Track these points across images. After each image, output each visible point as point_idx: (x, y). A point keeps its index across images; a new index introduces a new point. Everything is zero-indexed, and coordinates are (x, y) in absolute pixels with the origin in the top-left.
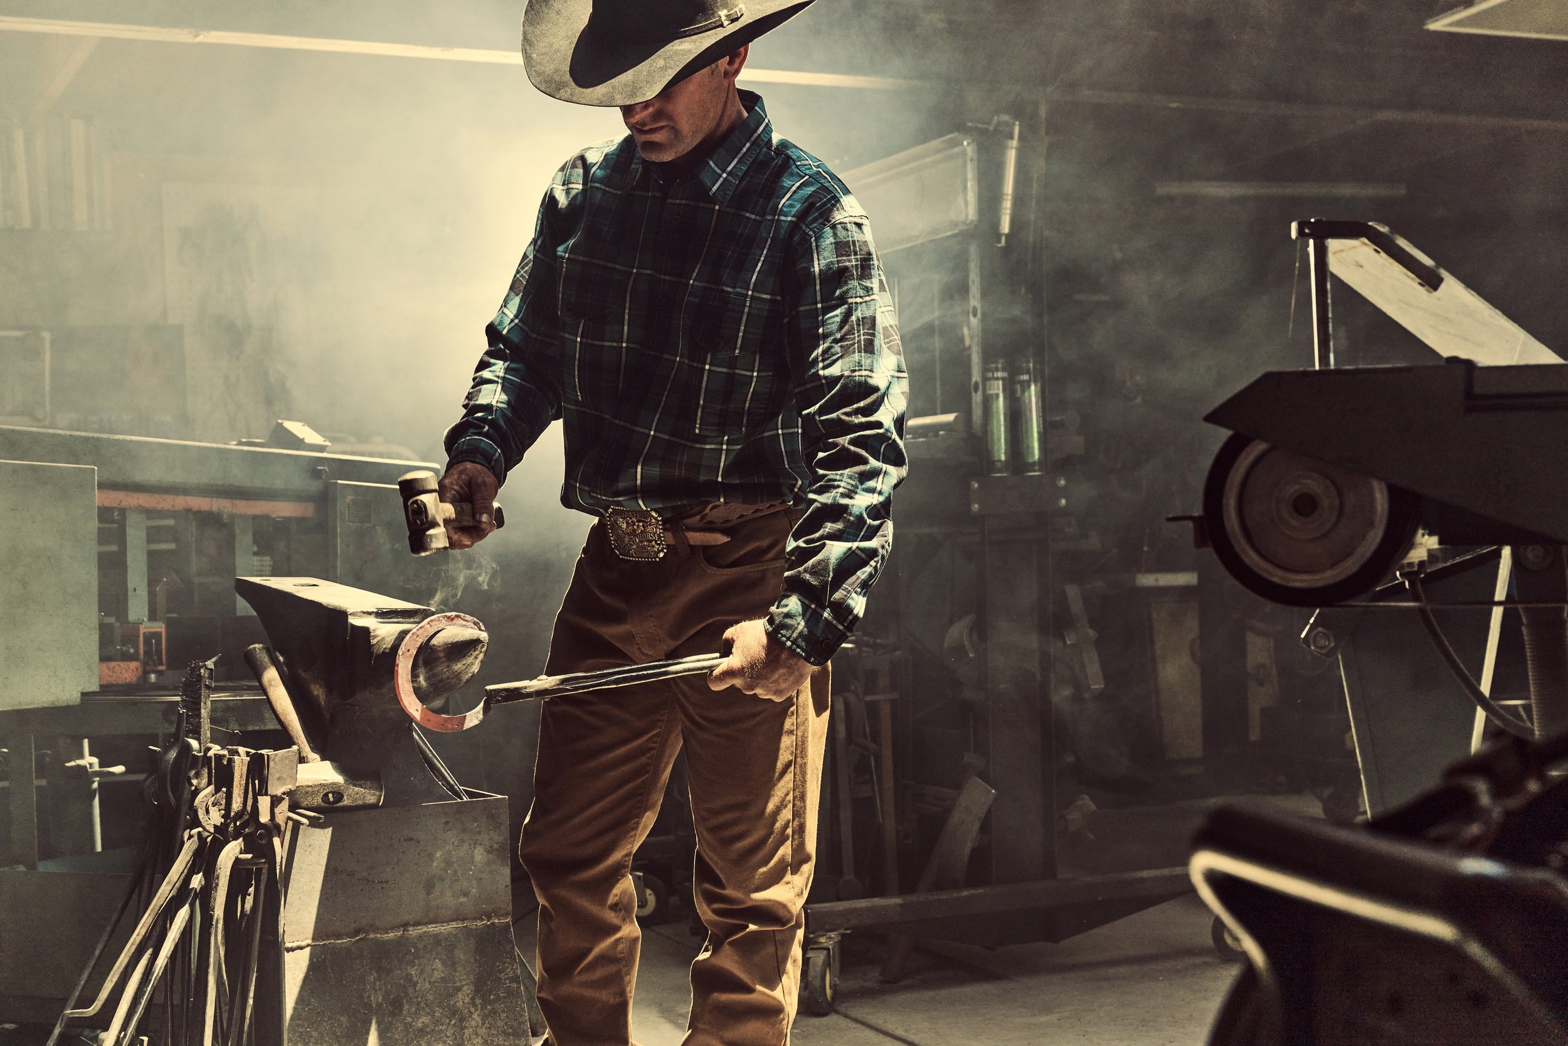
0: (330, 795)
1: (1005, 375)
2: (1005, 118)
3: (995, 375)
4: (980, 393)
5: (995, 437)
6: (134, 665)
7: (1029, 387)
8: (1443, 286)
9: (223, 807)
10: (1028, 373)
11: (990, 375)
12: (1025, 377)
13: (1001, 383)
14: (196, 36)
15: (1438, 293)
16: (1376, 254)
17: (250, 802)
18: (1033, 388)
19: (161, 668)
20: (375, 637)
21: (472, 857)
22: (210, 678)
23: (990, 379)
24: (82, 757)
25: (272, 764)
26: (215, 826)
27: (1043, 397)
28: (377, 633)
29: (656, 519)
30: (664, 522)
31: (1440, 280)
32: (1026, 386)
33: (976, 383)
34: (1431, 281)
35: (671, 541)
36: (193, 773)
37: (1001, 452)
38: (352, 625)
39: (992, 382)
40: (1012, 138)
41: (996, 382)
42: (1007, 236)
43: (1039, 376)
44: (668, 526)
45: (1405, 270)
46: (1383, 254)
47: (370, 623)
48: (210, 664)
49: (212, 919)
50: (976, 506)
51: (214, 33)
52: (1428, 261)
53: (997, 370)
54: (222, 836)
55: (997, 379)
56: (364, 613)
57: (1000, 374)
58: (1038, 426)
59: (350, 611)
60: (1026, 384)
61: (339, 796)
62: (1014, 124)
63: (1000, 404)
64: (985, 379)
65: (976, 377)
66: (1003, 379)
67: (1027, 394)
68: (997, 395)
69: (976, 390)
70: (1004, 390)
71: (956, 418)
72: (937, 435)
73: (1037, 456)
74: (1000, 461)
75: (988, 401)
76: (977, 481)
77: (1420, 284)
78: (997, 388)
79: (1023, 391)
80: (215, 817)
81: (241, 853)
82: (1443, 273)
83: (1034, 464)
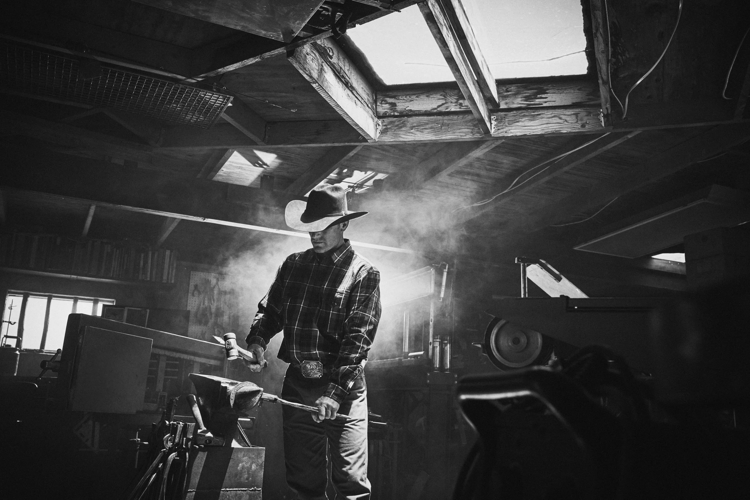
0: (208, 441)
1: (440, 340)
2: (444, 263)
3: (437, 340)
4: (432, 345)
5: (436, 359)
6: (155, 405)
7: (447, 345)
8: (562, 281)
9: (172, 442)
10: (447, 340)
11: (435, 340)
12: (446, 342)
13: (438, 343)
14: (204, 220)
15: (560, 283)
16: (541, 269)
17: (181, 441)
18: (448, 345)
19: (164, 407)
20: (228, 390)
21: (251, 467)
22: (176, 403)
23: (435, 341)
24: (136, 438)
25: (189, 427)
26: (169, 448)
27: (451, 348)
28: (229, 388)
29: (321, 364)
30: (324, 366)
31: (561, 279)
32: (446, 345)
33: (431, 342)
34: (558, 279)
35: (326, 372)
36: (165, 431)
37: (437, 365)
38: (222, 386)
39: (436, 342)
40: (445, 269)
41: (437, 342)
42: (443, 298)
43: (451, 342)
44: (325, 367)
45: (550, 275)
46: (544, 270)
47: (227, 385)
48: (177, 398)
49: (162, 479)
50: (428, 381)
51: (209, 219)
52: (557, 272)
53: (437, 339)
54: (171, 451)
55: (437, 341)
56: (226, 382)
57: (438, 340)
58: (449, 357)
59: (222, 382)
60: (446, 344)
61: (210, 442)
62: (446, 265)
63: (438, 350)
64: (433, 342)
65: (431, 340)
66: (439, 342)
67: (446, 347)
68: (437, 347)
69: (430, 345)
70: (439, 345)
71: (424, 353)
72: (417, 358)
73: (448, 367)
74: (436, 367)
75: (434, 348)
76: (429, 373)
77: (555, 279)
78: (437, 344)
79: (445, 346)
80: (170, 444)
81: (176, 457)
82: (562, 277)
83: (447, 369)
